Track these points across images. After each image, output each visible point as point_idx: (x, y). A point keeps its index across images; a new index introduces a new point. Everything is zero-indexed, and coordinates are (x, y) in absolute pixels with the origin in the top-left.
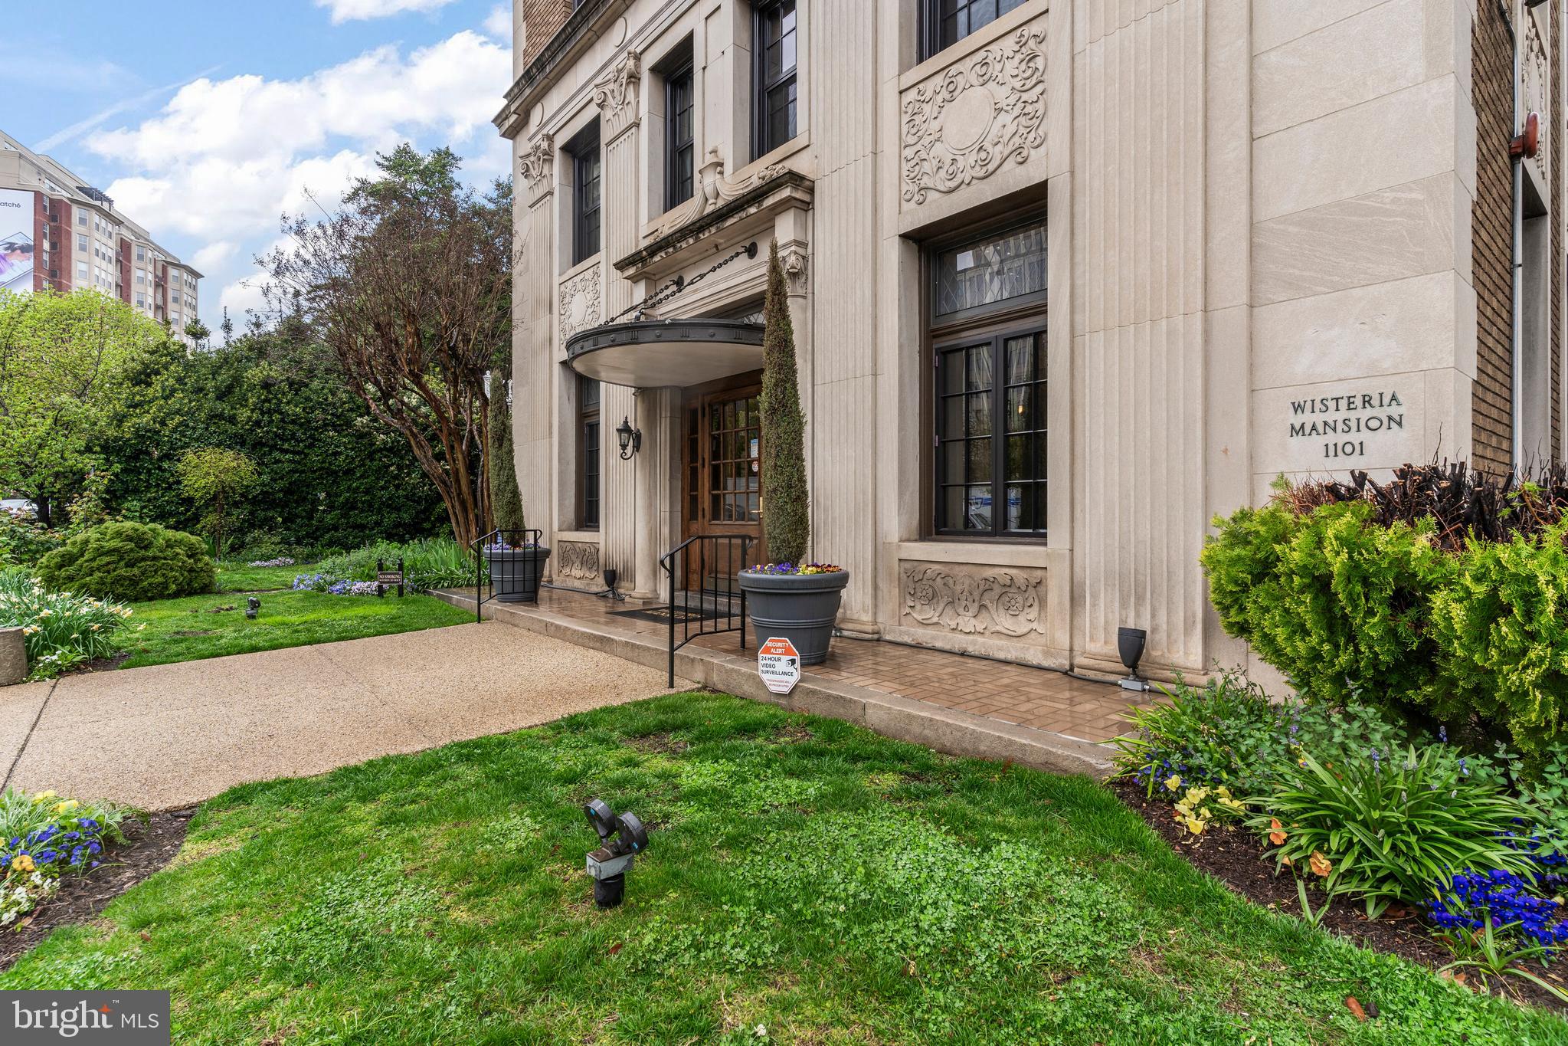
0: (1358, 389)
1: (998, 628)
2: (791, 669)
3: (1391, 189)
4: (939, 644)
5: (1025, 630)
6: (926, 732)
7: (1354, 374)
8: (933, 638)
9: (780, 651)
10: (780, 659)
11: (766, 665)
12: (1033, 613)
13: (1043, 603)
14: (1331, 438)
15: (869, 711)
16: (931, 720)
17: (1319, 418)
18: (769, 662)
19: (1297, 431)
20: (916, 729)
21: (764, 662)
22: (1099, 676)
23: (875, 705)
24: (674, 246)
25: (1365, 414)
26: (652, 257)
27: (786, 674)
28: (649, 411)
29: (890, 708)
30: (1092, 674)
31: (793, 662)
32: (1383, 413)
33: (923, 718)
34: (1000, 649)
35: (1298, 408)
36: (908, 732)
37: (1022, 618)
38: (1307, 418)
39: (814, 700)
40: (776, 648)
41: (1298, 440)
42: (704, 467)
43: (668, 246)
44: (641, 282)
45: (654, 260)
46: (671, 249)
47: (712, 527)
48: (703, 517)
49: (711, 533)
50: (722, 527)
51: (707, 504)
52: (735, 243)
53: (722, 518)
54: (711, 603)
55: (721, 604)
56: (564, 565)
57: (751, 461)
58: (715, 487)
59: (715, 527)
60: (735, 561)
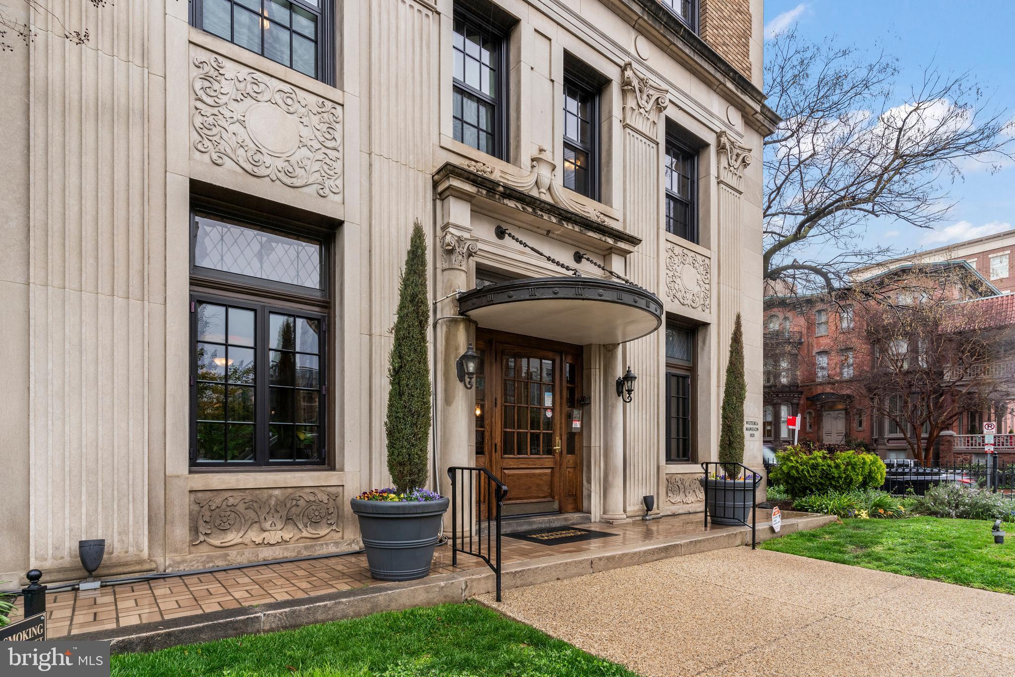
0: (754, 420)
4: (680, 512)
7: (753, 416)
8: (678, 509)
10: (777, 516)
15: (799, 526)
21: (774, 519)
24: (534, 209)
26: (504, 198)
27: (779, 522)
40: (776, 512)
42: (496, 406)
43: (528, 204)
44: (465, 203)
45: (505, 201)
46: (530, 210)
47: (506, 460)
48: (496, 452)
49: (505, 465)
50: (516, 460)
51: (499, 440)
52: (563, 241)
53: (516, 453)
54: (530, 523)
55: (541, 523)
56: (215, 530)
57: (546, 409)
58: (506, 425)
59: (509, 460)
60: (530, 488)
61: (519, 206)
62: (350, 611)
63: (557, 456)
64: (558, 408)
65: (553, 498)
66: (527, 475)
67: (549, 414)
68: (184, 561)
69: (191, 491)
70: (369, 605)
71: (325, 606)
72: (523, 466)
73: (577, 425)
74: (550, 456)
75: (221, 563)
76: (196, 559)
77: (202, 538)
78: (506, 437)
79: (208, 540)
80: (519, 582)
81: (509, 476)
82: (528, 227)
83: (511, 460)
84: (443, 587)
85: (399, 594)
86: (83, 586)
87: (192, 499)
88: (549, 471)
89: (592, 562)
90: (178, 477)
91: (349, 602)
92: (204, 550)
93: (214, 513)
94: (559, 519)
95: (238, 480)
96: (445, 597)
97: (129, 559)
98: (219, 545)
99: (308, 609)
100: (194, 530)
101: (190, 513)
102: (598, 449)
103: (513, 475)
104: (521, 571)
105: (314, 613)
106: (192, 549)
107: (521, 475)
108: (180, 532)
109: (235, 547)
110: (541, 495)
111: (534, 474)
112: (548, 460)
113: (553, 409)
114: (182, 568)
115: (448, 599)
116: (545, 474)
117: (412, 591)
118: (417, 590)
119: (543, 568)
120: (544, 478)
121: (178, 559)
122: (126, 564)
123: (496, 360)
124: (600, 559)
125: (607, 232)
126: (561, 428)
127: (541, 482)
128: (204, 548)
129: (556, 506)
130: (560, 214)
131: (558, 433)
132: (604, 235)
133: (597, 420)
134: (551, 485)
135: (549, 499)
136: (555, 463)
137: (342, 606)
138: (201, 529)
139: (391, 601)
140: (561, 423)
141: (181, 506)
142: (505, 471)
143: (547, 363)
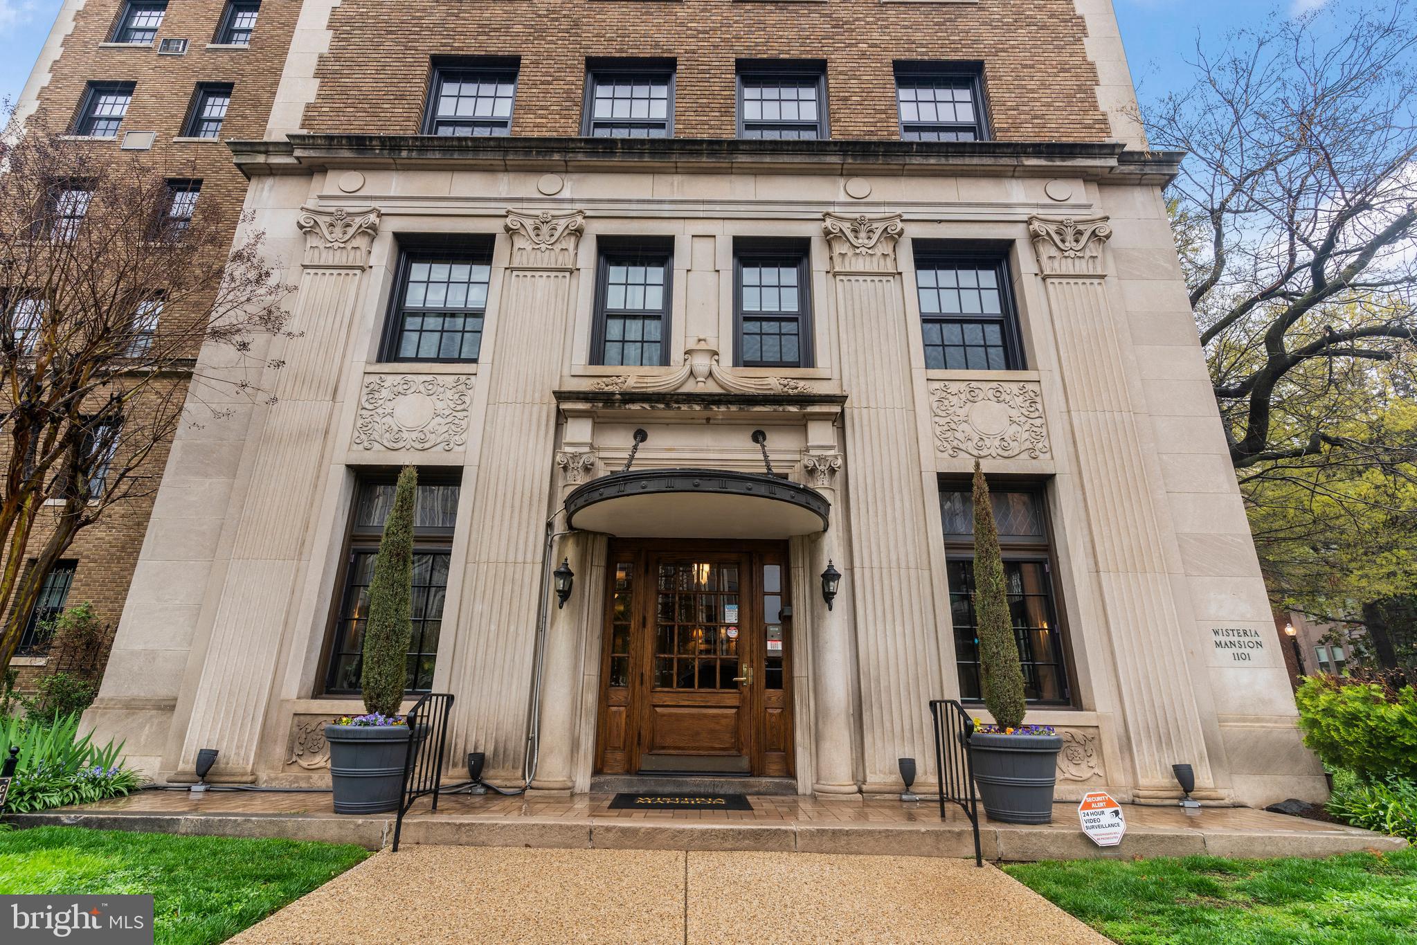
0: (1241, 626)
1: (1067, 775)
2: (1116, 820)
3: (1230, 535)
5: (1089, 775)
6: (1269, 848)
7: (1237, 618)
9: (1101, 804)
10: (1103, 813)
11: (1090, 821)
12: (1094, 761)
13: (1100, 753)
14: (1234, 650)
15: (1210, 843)
16: (1270, 838)
17: (1228, 639)
18: (1093, 817)
19: (1218, 645)
20: (1258, 848)
21: (1087, 818)
22: (1159, 802)
23: (1215, 836)
25: (1247, 639)
26: (625, 403)
27: (1113, 825)
28: (582, 555)
29: (1230, 836)
30: (1153, 802)
31: (1117, 813)
32: (1254, 639)
33: (1262, 838)
34: (1071, 792)
35: (1216, 633)
36: (1252, 852)
37: (1084, 766)
38: (1219, 638)
39: (1146, 845)
40: (1096, 802)
41: (1219, 649)
42: (644, 626)
43: (658, 401)
44: (585, 420)
45: (627, 406)
46: (662, 406)
47: (657, 695)
48: (642, 683)
49: (656, 701)
50: (675, 695)
51: (648, 668)
52: (731, 424)
53: (675, 685)
54: (680, 784)
55: (698, 785)
56: (306, 752)
57: (728, 626)
58: (660, 649)
59: (662, 694)
60: (697, 734)
61: (647, 406)
62: (257, 831)
63: (746, 691)
64: (746, 624)
65: (739, 750)
66: (692, 716)
67: (733, 633)
68: (276, 779)
69: (295, 714)
70: (276, 829)
71: (236, 820)
72: (686, 703)
73: (775, 646)
74: (734, 691)
75: (304, 785)
76: (285, 779)
77: (294, 759)
78: (661, 665)
79: (300, 761)
80: (464, 839)
81: (663, 715)
82: (678, 421)
83: (665, 696)
84: (359, 825)
85: (309, 823)
86: (194, 788)
87: (296, 721)
88: (734, 711)
89: (591, 832)
90: (288, 701)
91: (258, 821)
92: (294, 771)
93: (309, 736)
94: (732, 783)
95: (333, 706)
96: (361, 837)
97: (238, 770)
98: (306, 766)
99: (220, 820)
100: (291, 750)
101: (291, 734)
102: (804, 681)
103: (670, 715)
104: (468, 825)
105: (225, 826)
106: (286, 767)
107: (683, 715)
108: (279, 751)
109: (319, 771)
110: (717, 746)
111: (705, 716)
112: (730, 698)
113: (738, 626)
114: (274, 785)
115: (364, 842)
116: (725, 716)
117: (324, 822)
118: (329, 822)
119: (504, 826)
120: (724, 721)
121: (273, 775)
122: (233, 775)
124: (608, 829)
125: (783, 401)
126: (751, 651)
127: (718, 727)
128: (295, 768)
129: (745, 763)
130: (703, 400)
131: (747, 658)
132: (780, 405)
133: (803, 638)
134: (736, 732)
135: (734, 752)
136: (743, 700)
137: (250, 825)
138: (295, 750)
139: (298, 829)
140: (751, 645)
141: (285, 726)
142: (658, 709)
143: (706, 567)
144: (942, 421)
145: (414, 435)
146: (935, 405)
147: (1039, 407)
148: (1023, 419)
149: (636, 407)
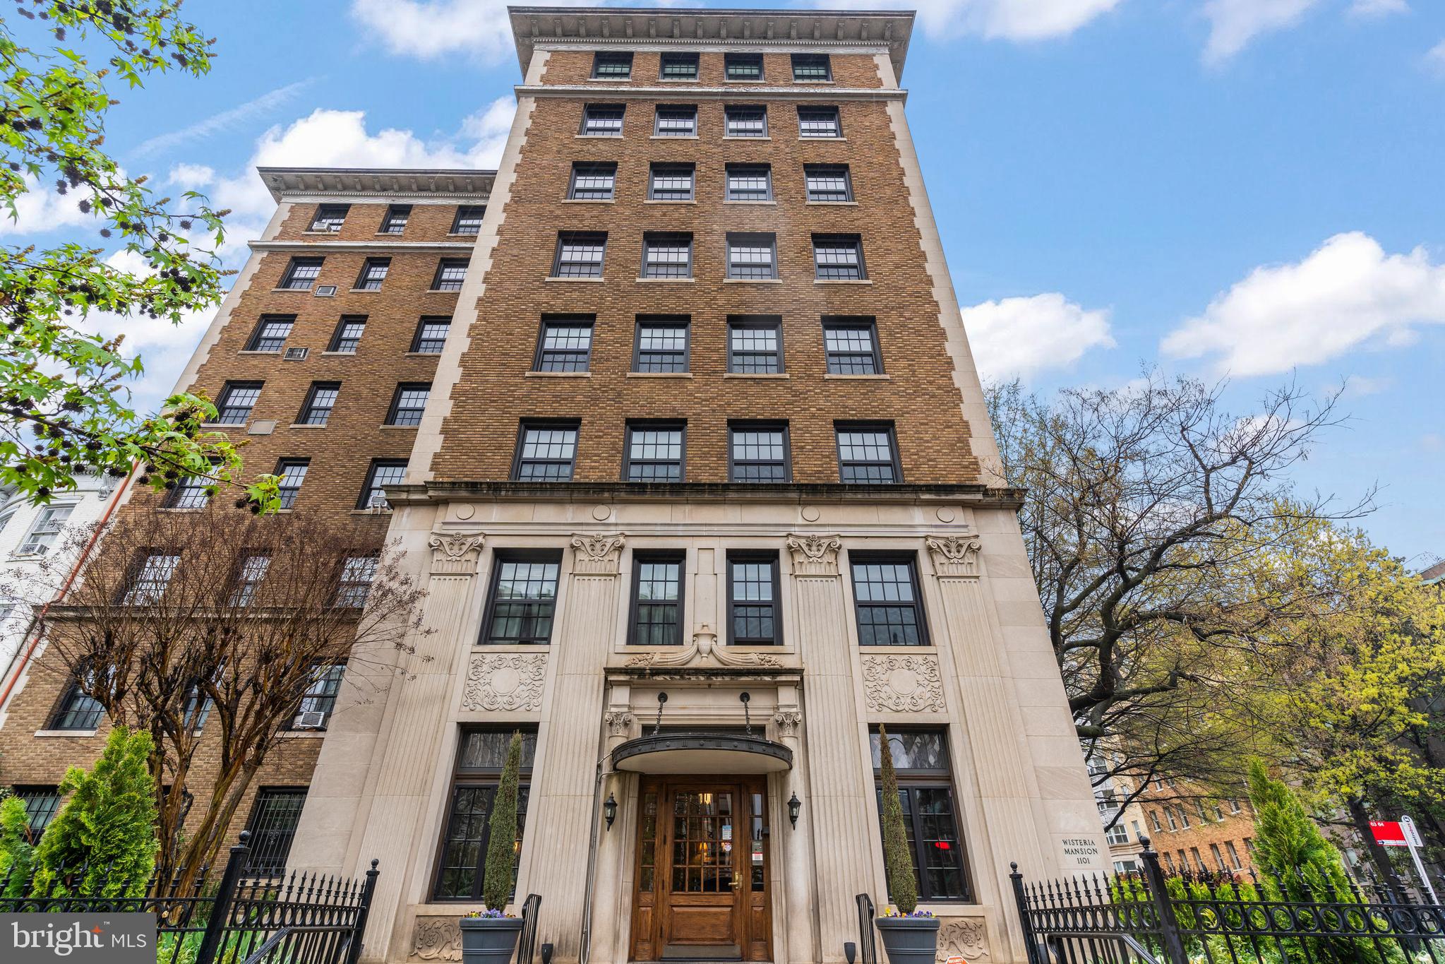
0: (1082, 837)
3: (1072, 768)
5: (979, 954)
7: (1079, 831)
12: (982, 944)
13: (986, 937)
14: (1078, 856)
17: (1073, 847)
19: (1067, 852)
25: (1086, 847)
26: (653, 675)
28: (622, 790)
32: (1092, 847)
35: (1065, 842)
37: (975, 947)
38: (1068, 847)
41: (1068, 855)
42: (665, 843)
43: (675, 674)
44: (625, 688)
45: (654, 678)
46: (678, 677)
47: (674, 898)
48: (663, 889)
49: (673, 902)
50: (687, 897)
51: (667, 876)
52: (725, 689)
53: (687, 889)
56: (425, 946)
57: (725, 842)
58: (676, 861)
59: (677, 897)
60: (703, 928)
61: (667, 677)
63: (738, 893)
64: (737, 840)
65: (733, 941)
67: (728, 848)
69: (417, 916)
72: (695, 903)
73: (757, 857)
74: (729, 893)
77: (416, 952)
78: (677, 874)
79: (420, 953)
81: (678, 913)
82: (689, 686)
83: (680, 898)
87: (417, 922)
88: (729, 909)
90: (412, 906)
93: (427, 933)
95: (445, 909)
98: (425, 957)
100: (413, 945)
101: (414, 932)
102: (779, 884)
103: (683, 913)
107: (693, 914)
108: (406, 945)
110: (717, 937)
111: (709, 914)
112: (726, 899)
113: (731, 842)
116: (723, 914)
120: (722, 918)
123: (666, 800)
126: (741, 862)
127: (718, 922)
128: (417, 958)
129: (737, 951)
130: (706, 673)
131: (738, 867)
132: (759, 676)
133: (777, 851)
134: (731, 926)
135: (730, 942)
136: (736, 900)
138: (417, 945)
140: (741, 857)
141: (410, 926)
142: (675, 909)
143: (709, 796)
144: (871, 684)
145: (505, 699)
146: (866, 672)
147: (937, 673)
148: (926, 682)
149: (660, 678)
